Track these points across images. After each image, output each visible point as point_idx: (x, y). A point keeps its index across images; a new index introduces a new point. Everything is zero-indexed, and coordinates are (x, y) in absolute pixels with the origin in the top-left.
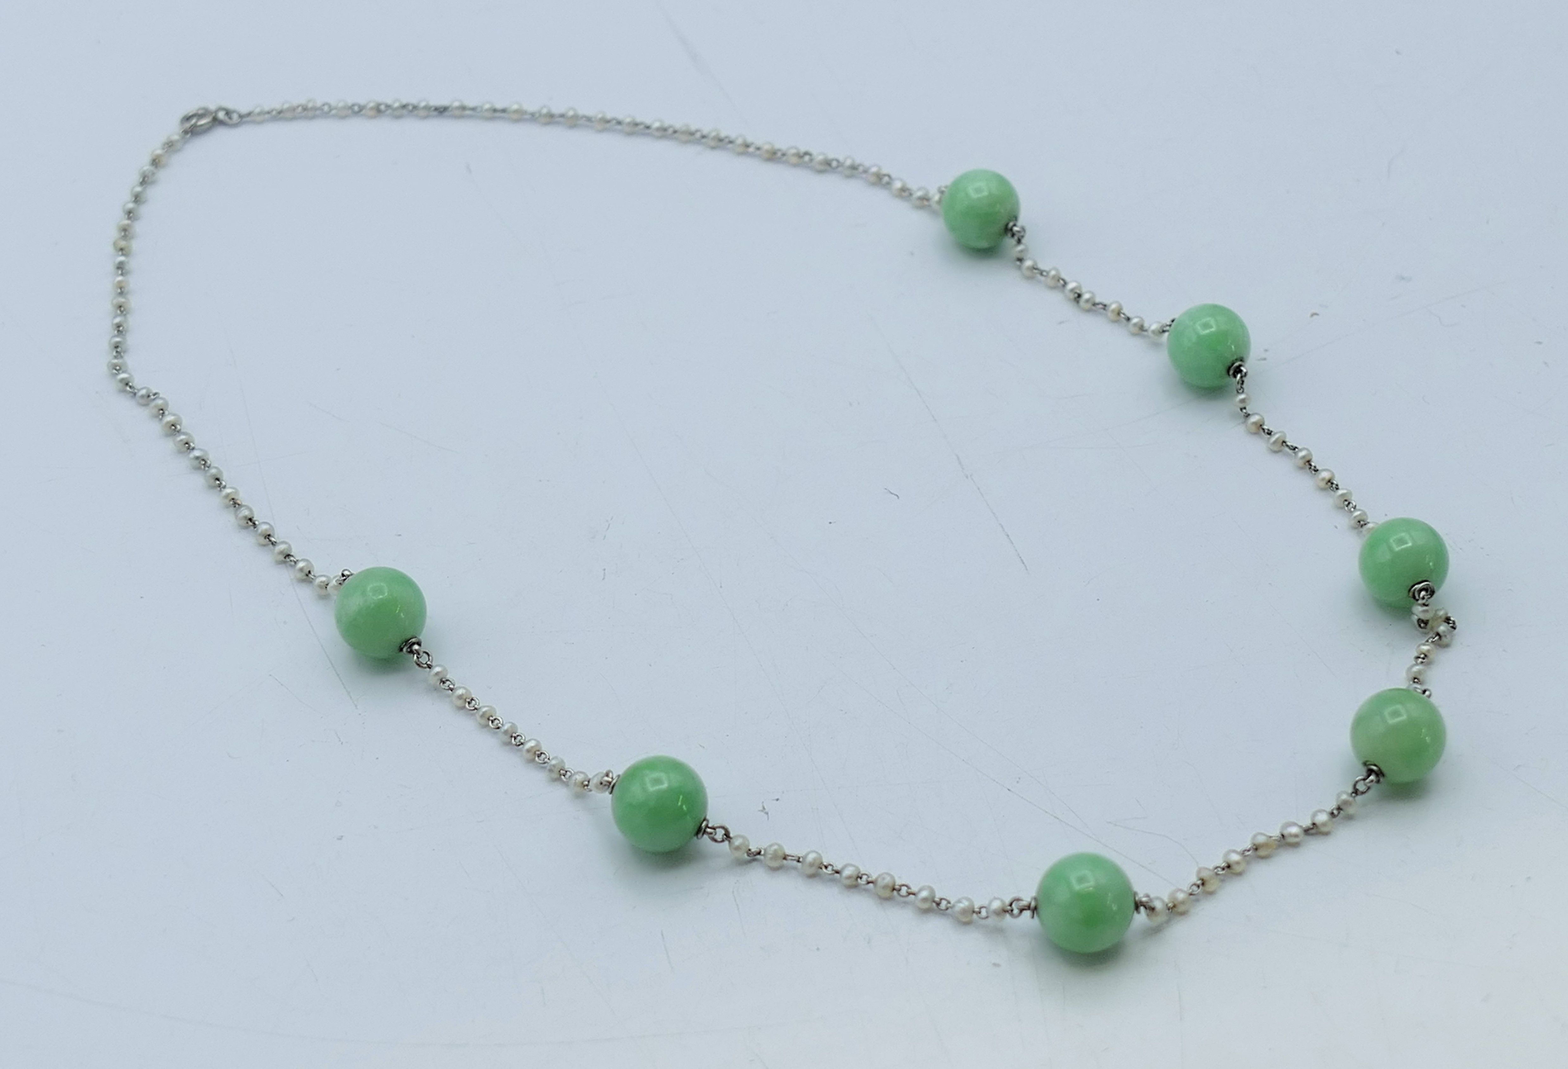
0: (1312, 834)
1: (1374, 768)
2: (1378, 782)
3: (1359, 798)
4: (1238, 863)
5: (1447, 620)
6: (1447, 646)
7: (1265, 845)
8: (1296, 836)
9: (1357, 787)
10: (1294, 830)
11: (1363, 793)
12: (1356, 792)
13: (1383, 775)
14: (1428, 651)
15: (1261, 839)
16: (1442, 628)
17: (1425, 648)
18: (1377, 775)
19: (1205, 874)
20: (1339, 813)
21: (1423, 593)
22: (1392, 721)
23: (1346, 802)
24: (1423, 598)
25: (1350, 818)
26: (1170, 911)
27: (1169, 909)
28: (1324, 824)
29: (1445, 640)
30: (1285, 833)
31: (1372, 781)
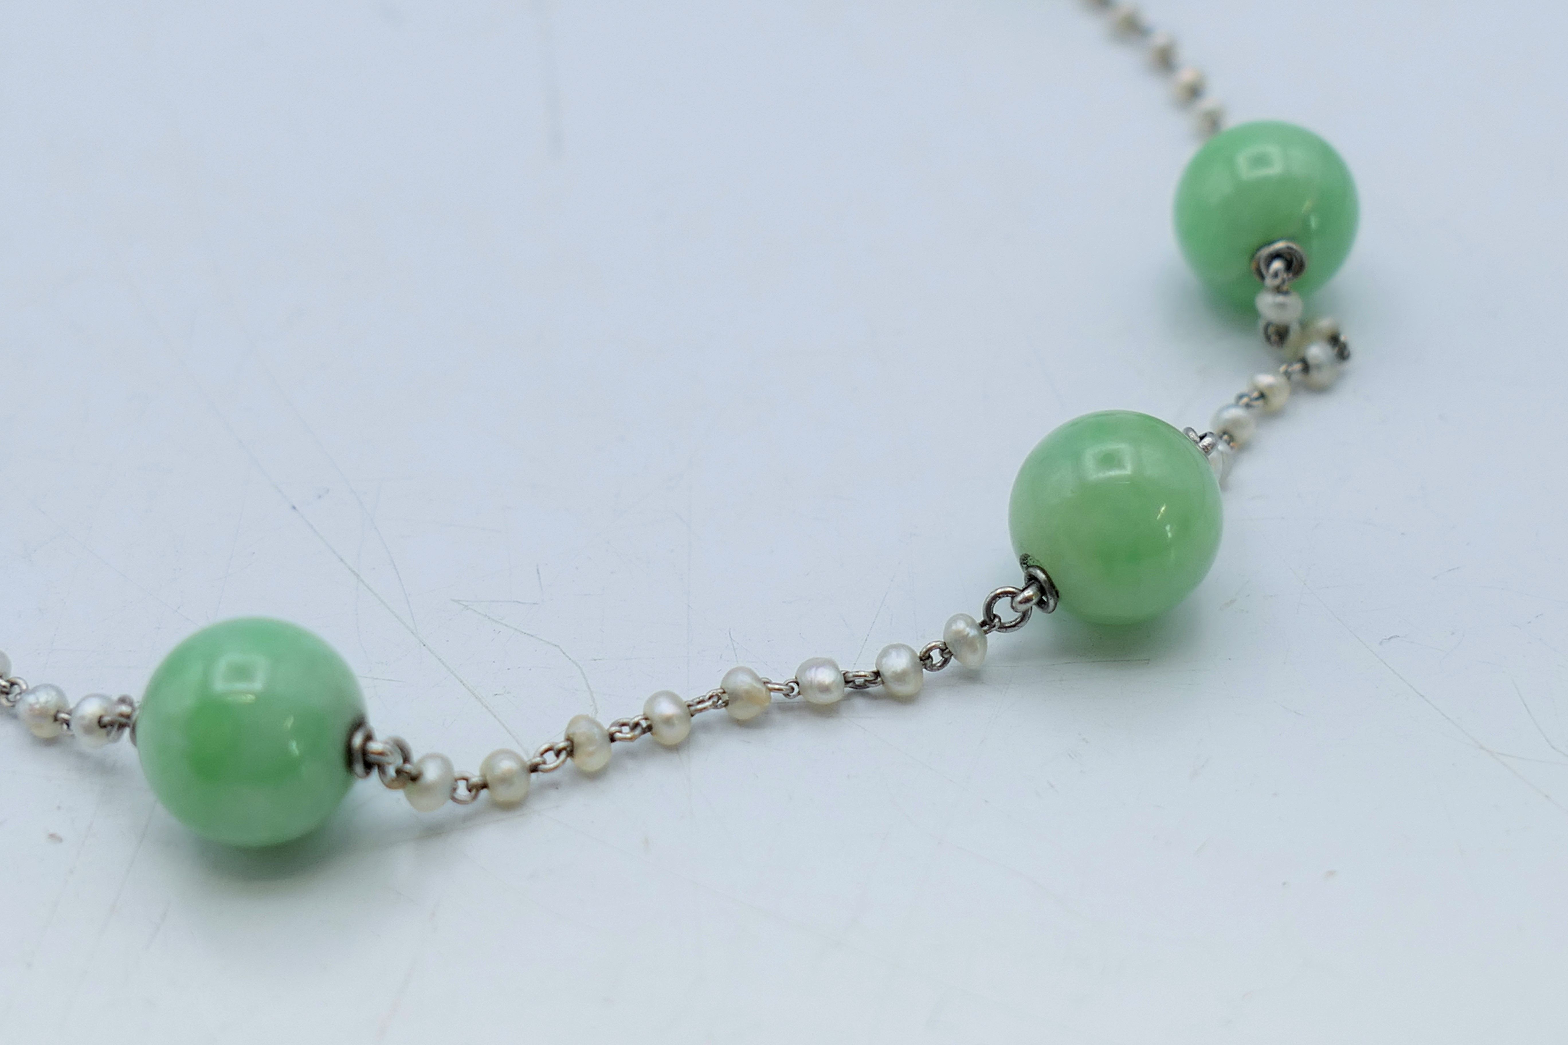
0: (875, 697)
1: (1041, 576)
2: (1041, 604)
3: (994, 637)
4: (668, 721)
5: (1334, 340)
6: (1321, 390)
7: (748, 697)
8: (825, 689)
9: (996, 611)
10: (826, 676)
11: (1003, 627)
12: (989, 621)
13: (1057, 594)
14: (1271, 387)
15: (743, 682)
16: (1317, 351)
17: (1266, 380)
18: (1042, 590)
19: (581, 732)
20: (946, 662)
21: (1277, 265)
22: (1095, 474)
23: (962, 640)
24: (1276, 275)
25: (971, 677)
26: (474, 792)
27: (470, 790)
28: (901, 677)
29: (1316, 377)
30: (804, 679)
31: (1027, 600)
